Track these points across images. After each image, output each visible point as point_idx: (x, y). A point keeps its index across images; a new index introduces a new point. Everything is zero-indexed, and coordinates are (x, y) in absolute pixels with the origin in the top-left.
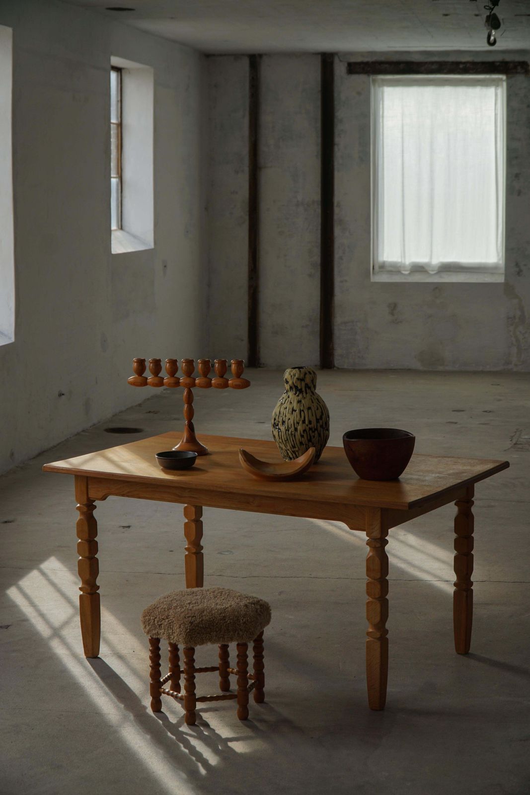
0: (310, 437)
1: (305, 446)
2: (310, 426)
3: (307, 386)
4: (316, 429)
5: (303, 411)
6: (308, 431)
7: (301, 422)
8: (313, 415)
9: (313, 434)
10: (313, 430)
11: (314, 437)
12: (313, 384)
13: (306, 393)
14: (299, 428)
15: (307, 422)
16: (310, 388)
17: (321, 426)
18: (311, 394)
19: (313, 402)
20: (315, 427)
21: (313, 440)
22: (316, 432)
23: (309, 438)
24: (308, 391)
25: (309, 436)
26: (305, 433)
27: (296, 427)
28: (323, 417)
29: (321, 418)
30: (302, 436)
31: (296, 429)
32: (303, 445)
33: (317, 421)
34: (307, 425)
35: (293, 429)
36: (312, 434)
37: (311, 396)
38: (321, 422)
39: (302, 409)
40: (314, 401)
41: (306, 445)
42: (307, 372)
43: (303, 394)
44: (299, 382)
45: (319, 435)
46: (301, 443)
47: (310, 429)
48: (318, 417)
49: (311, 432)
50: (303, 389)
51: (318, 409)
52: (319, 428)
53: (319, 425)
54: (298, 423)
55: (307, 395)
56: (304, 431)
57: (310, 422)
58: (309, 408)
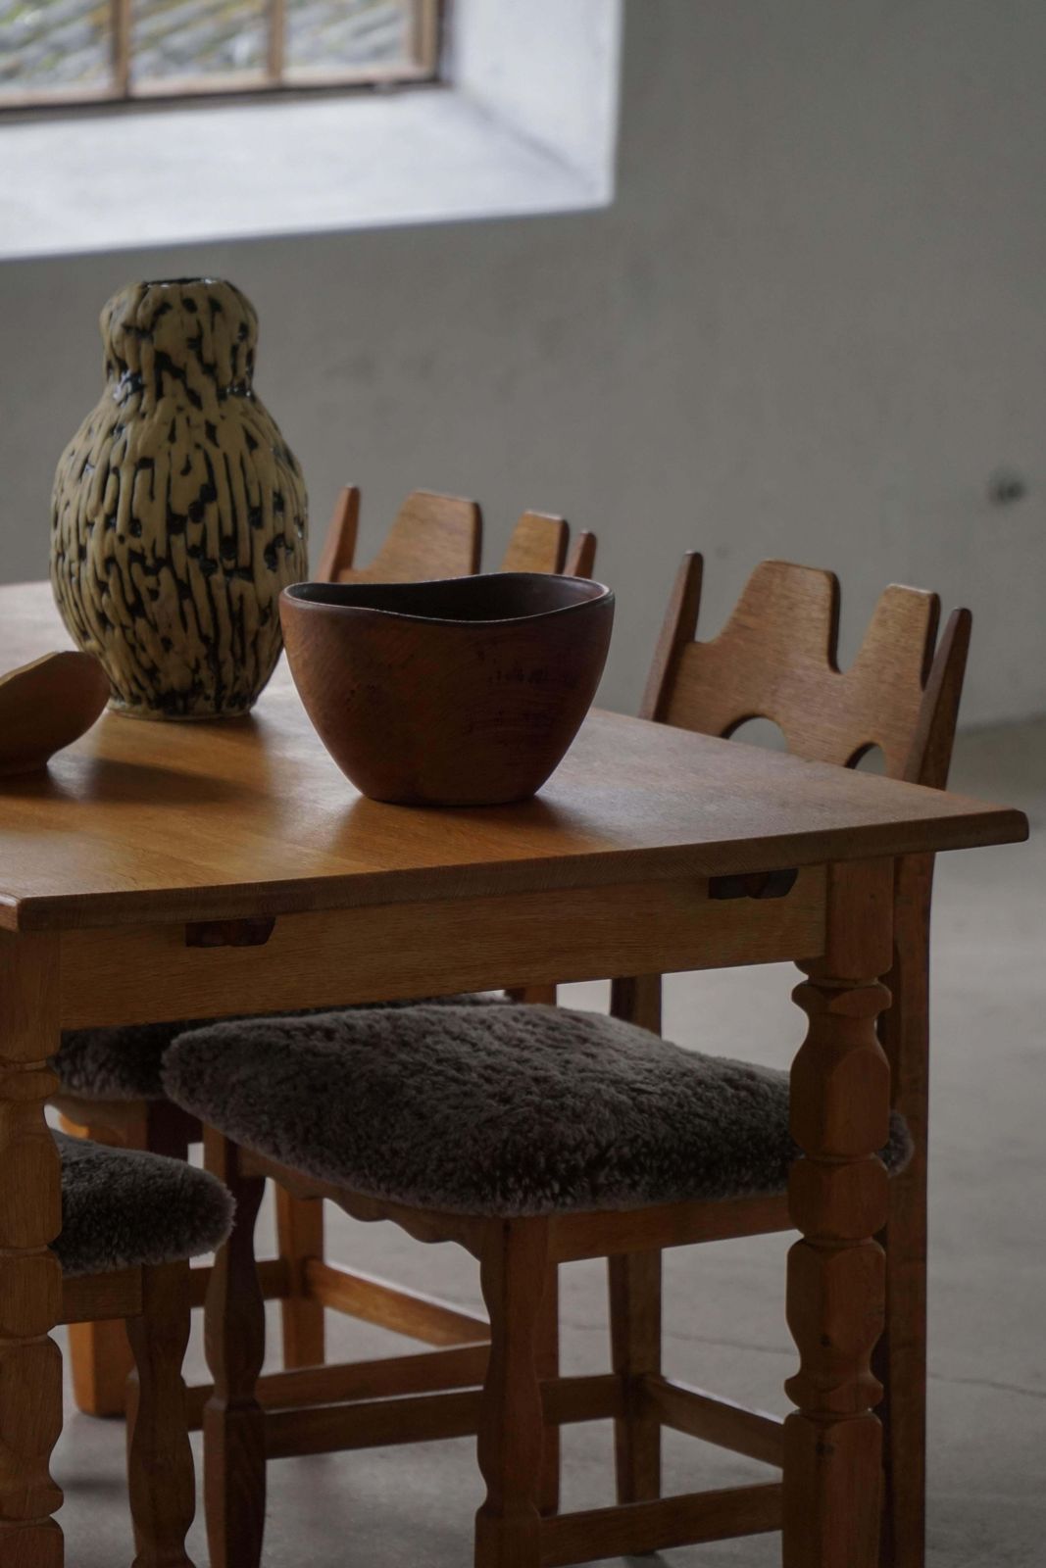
0: (136, 591)
1: (118, 632)
2: (134, 543)
3: (162, 361)
4: (167, 561)
5: (116, 471)
6: (123, 565)
7: (99, 521)
8: (152, 495)
9: (150, 581)
10: (150, 562)
11: (154, 594)
12: (200, 357)
13: (159, 394)
14: (93, 546)
15: (120, 521)
16: (179, 374)
17: (196, 551)
18: (183, 400)
19: (172, 438)
20: (161, 551)
21: (152, 607)
22: (165, 574)
23: (130, 598)
24: (170, 385)
25: (128, 587)
26: (113, 570)
27: (82, 541)
28: (211, 510)
29: (197, 511)
30: (102, 587)
31: (82, 553)
32: (113, 628)
33: (175, 524)
34: (121, 539)
35: (72, 552)
36: (146, 583)
37: (180, 409)
38: (193, 532)
39: (113, 464)
40: (179, 432)
41: (123, 628)
42: (176, 302)
43: (142, 396)
44: (128, 343)
45: (184, 589)
46: (102, 618)
47: (135, 556)
48: (181, 506)
49: (136, 568)
50: (147, 377)
51: (187, 470)
52: (180, 558)
53: (179, 542)
54: (90, 524)
55: (160, 406)
56: (110, 561)
57: (134, 525)
58: (145, 463)
